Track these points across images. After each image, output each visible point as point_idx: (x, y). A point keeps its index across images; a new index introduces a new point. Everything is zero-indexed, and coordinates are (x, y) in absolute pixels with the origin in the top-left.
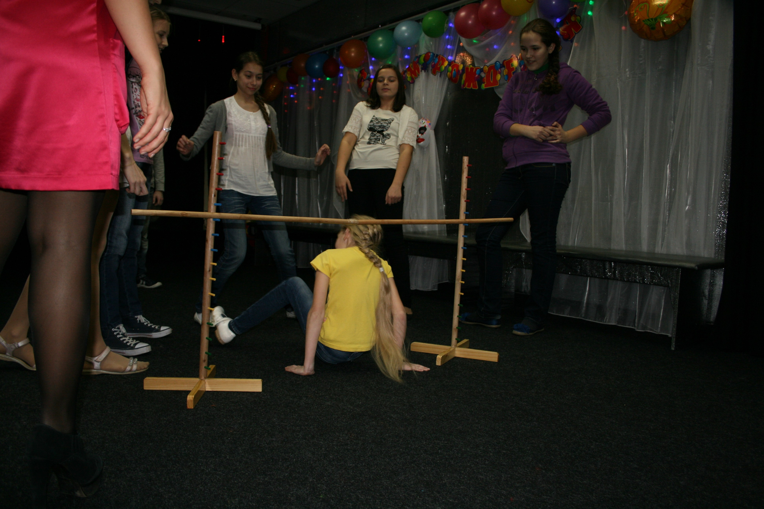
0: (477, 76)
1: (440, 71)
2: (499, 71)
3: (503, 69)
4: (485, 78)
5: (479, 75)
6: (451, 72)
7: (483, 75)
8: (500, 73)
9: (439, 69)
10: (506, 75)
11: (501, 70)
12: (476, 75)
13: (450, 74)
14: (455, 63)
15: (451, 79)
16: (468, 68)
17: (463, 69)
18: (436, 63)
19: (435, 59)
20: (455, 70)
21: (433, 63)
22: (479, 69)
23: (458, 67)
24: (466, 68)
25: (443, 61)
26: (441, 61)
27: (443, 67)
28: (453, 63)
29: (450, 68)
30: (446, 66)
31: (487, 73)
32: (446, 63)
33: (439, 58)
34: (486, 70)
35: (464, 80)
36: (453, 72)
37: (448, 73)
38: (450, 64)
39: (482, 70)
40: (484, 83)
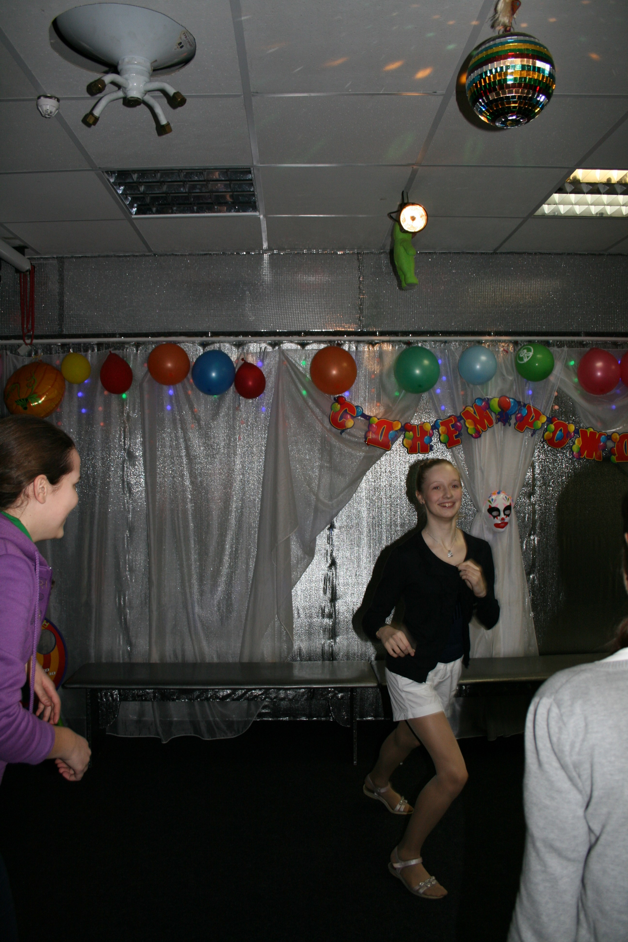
0: (602, 444)
1: (533, 427)
5: (605, 443)
6: (554, 433)
7: (609, 444)
9: (531, 425)
12: (601, 442)
13: (551, 435)
14: (558, 419)
15: (550, 442)
16: (586, 432)
17: (576, 431)
18: (525, 415)
19: (521, 410)
20: (561, 430)
21: (519, 415)
22: (605, 435)
23: (566, 427)
24: (581, 430)
25: (538, 415)
26: (533, 414)
27: (539, 424)
28: (556, 420)
29: (552, 427)
30: (545, 423)
31: (618, 442)
32: (544, 419)
33: (529, 408)
34: (617, 438)
35: (580, 446)
36: (558, 432)
37: (547, 433)
38: (550, 420)
39: (609, 437)
40: (615, 455)
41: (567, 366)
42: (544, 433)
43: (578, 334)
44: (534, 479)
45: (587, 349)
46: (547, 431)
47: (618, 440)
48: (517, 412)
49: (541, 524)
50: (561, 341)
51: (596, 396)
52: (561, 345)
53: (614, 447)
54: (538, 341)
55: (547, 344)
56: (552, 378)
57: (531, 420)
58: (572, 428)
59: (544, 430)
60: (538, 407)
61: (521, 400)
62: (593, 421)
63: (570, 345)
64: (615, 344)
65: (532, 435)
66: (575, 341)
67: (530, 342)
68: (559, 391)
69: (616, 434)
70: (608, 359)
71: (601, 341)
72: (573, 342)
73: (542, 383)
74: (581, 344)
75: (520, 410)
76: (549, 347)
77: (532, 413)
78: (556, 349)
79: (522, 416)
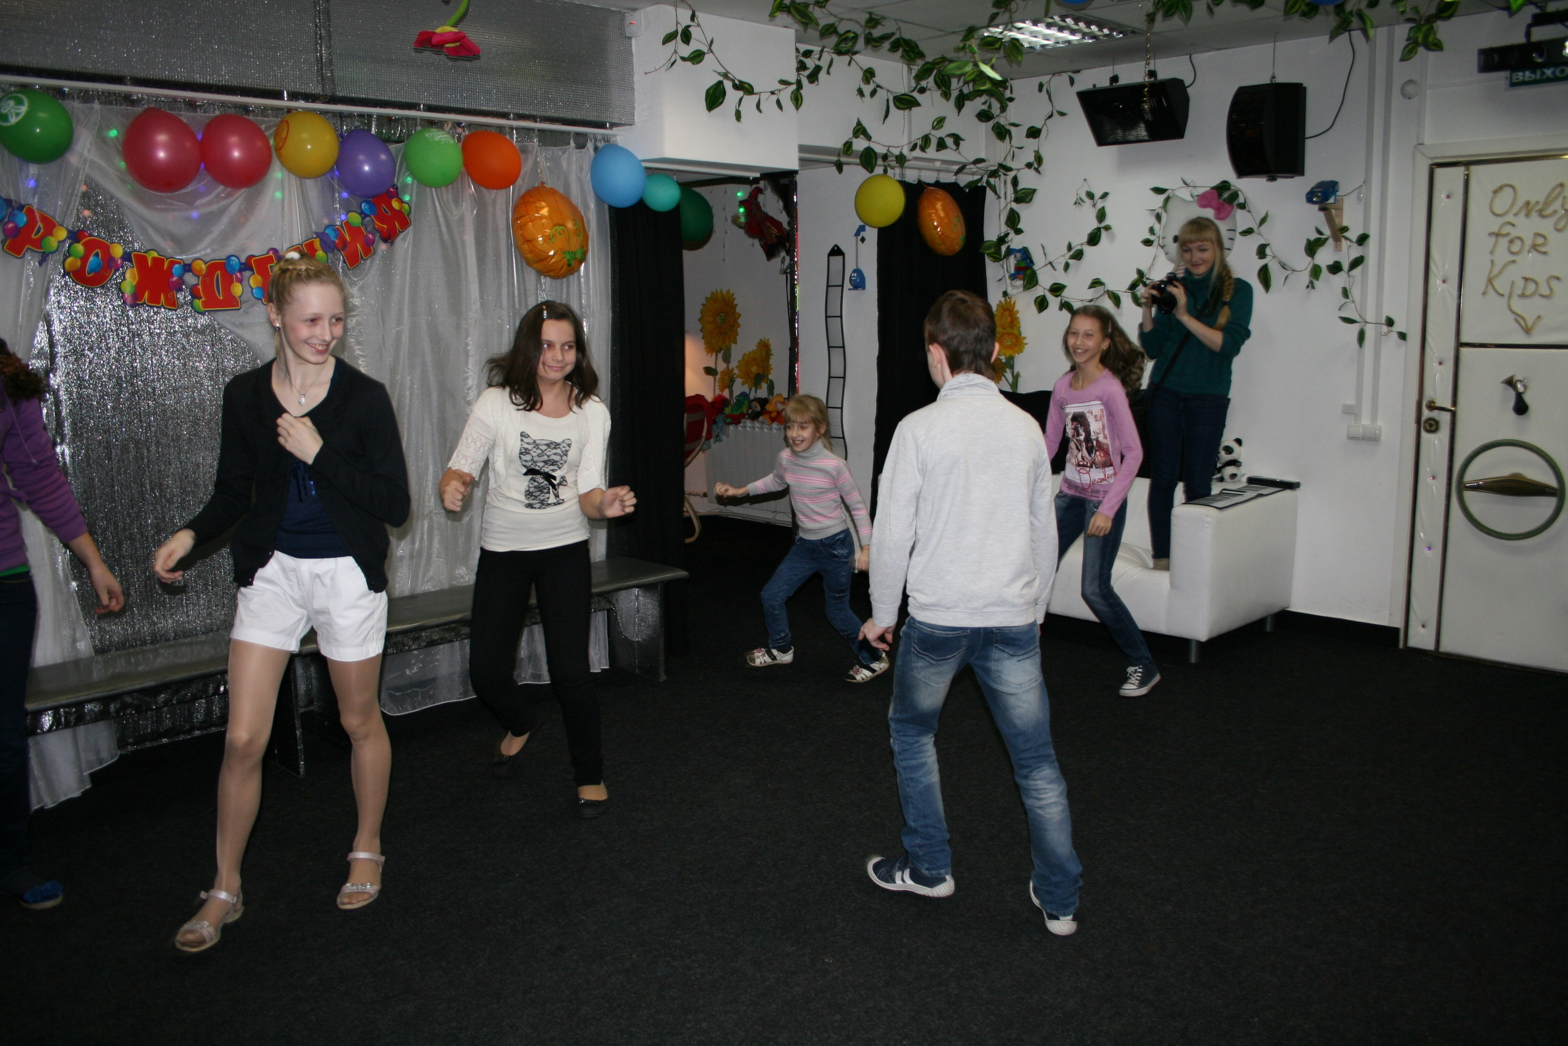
0: (175, 279)
1: (41, 249)
2: (237, 276)
3: (247, 273)
4: (200, 287)
5: (181, 278)
6: (84, 259)
7: (190, 279)
8: (240, 281)
9: (38, 244)
10: (258, 288)
11: (242, 275)
12: (173, 275)
13: (79, 263)
14: (90, 235)
15: (79, 276)
16: (145, 258)
17: (127, 257)
18: (21, 225)
19: (14, 215)
20: (97, 255)
21: (10, 225)
22: (179, 263)
23: (106, 249)
24: (135, 255)
25: (50, 226)
26: (40, 224)
27: (52, 242)
28: (86, 237)
29: (80, 248)
30: (64, 241)
31: (205, 276)
32: (62, 234)
33: (30, 212)
34: (201, 270)
35: (134, 283)
36: (91, 258)
37: (69, 260)
38: (75, 236)
39: (188, 268)
40: (199, 298)
41: (101, 139)
42: (65, 260)
43: (119, 80)
44: (52, 344)
45: (139, 110)
46: (70, 256)
47: (204, 272)
48: (6, 220)
49: (74, 423)
50: (87, 91)
51: (159, 194)
52: (86, 97)
53: (198, 284)
54: (41, 87)
55: (59, 92)
56: (73, 159)
57: (35, 235)
58: (118, 251)
59: (64, 254)
60: (49, 211)
61: (12, 197)
62: (157, 239)
63: (107, 99)
64: (192, 105)
65: (40, 264)
66: (114, 94)
67: (24, 87)
68: (89, 182)
69: (200, 262)
70: (179, 129)
71: (166, 97)
72: (110, 94)
73: (53, 167)
74: (127, 99)
75: (12, 215)
76: (63, 99)
77: (36, 222)
78: (77, 105)
79: (16, 227)
